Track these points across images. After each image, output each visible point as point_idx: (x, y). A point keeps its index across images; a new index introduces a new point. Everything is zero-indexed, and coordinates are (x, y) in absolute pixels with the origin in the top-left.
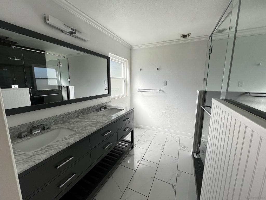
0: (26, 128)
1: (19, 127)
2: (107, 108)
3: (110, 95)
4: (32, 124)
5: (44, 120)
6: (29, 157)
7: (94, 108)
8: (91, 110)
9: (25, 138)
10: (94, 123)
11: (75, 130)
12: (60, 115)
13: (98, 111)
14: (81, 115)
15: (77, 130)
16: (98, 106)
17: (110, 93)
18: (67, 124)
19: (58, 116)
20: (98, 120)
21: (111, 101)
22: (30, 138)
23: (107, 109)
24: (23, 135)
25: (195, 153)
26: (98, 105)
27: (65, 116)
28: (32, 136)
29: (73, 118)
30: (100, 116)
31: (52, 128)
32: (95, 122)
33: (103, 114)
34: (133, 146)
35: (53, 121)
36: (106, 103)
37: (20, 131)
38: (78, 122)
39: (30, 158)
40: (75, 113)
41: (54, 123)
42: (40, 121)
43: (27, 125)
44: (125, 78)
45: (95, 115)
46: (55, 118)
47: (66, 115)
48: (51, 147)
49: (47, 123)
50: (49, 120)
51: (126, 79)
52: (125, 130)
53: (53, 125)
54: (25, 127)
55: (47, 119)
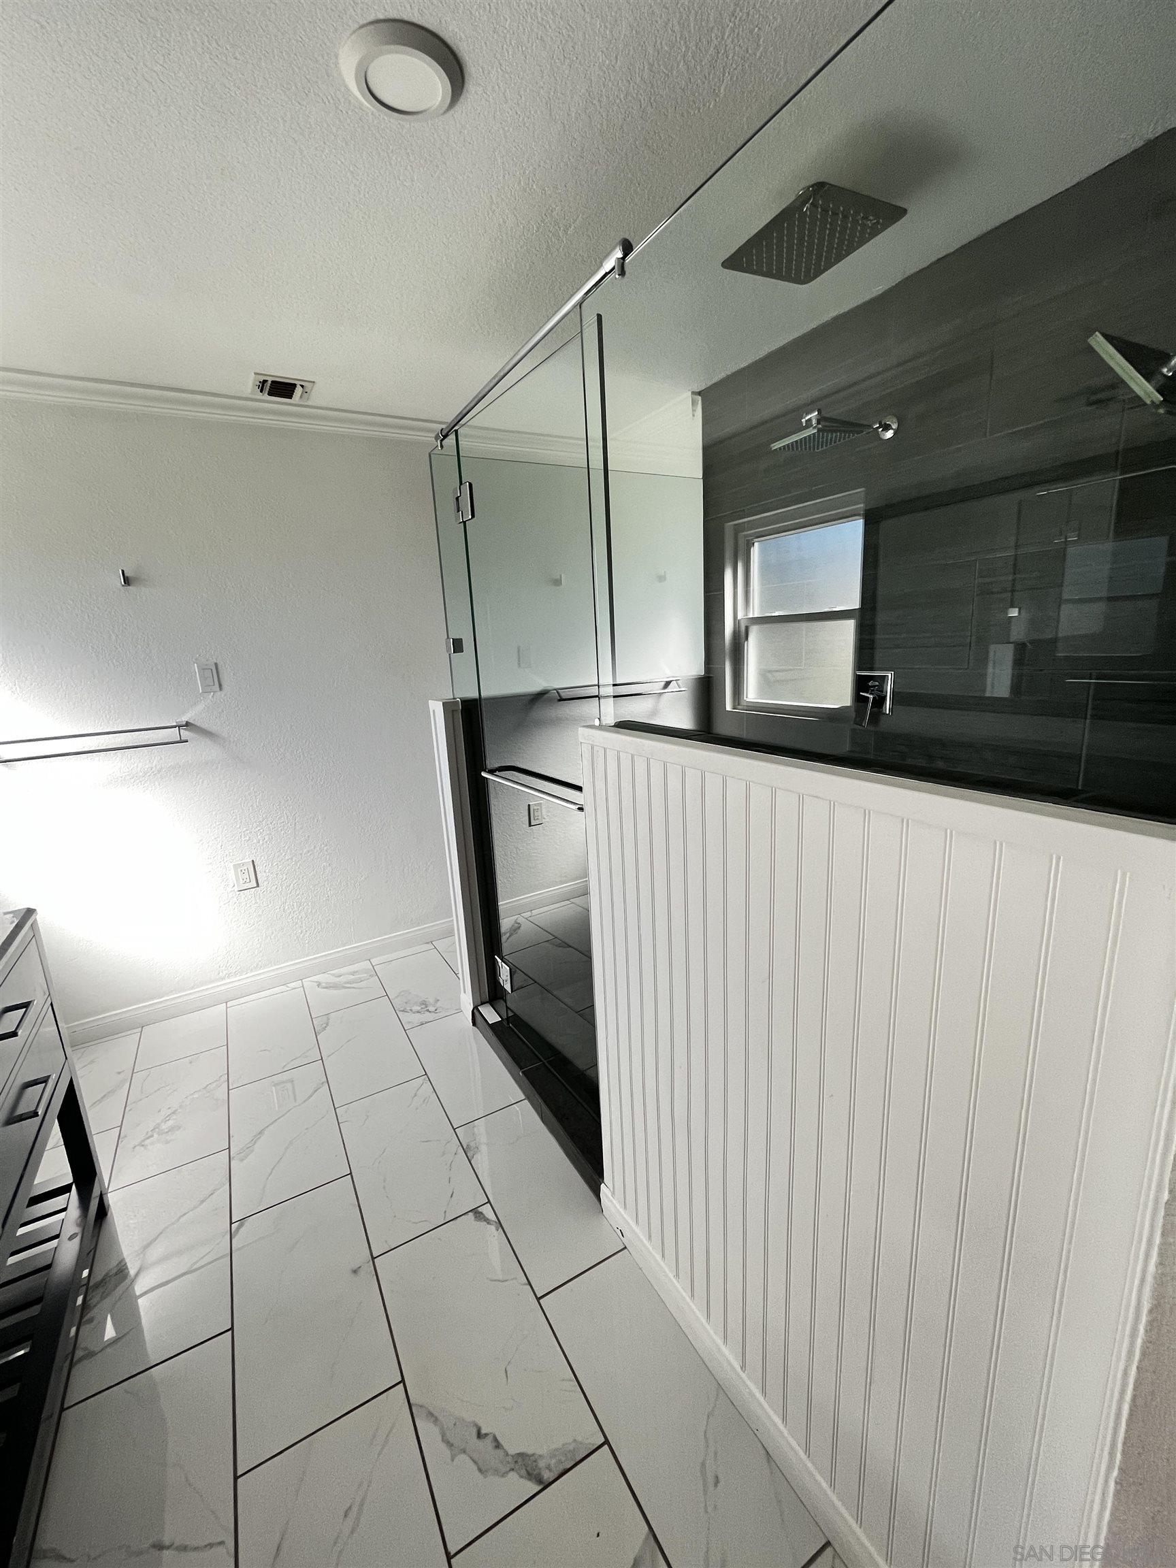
25: (482, 1003)
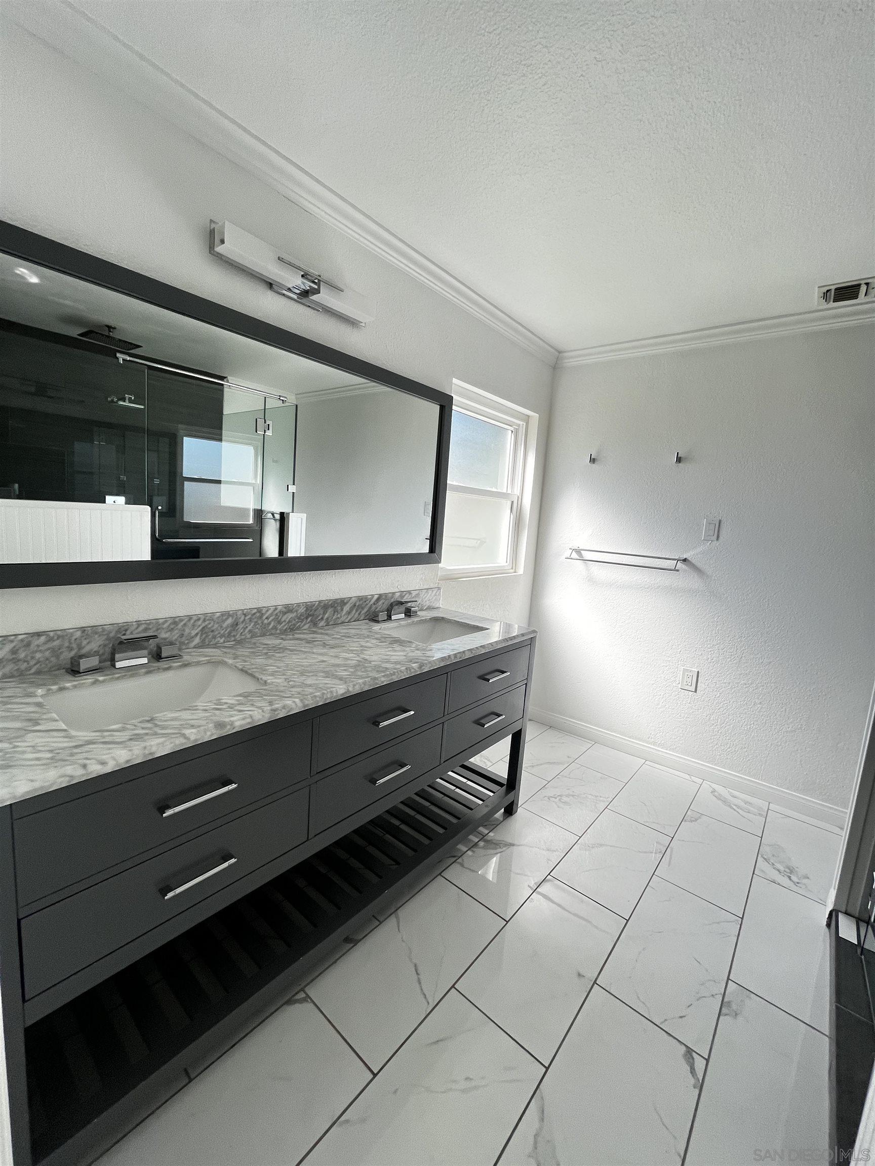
0: (101, 642)
1: (78, 634)
2: (418, 613)
3: (439, 562)
4: (123, 628)
5: (166, 621)
6: (74, 744)
7: (363, 608)
8: (349, 613)
9: (89, 679)
10: (345, 665)
11: (264, 678)
12: (226, 615)
13: (378, 622)
14: (306, 627)
15: (270, 679)
16: (378, 600)
17: (437, 551)
18: (242, 651)
19: (218, 614)
20: (367, 657)
21: (439, 588)
22: (103, 681)
23: (416, 619)
24: (84, 664)
25: (847, 913)
26: (380, 596)
27: (244, 620)
28: (114, 674)
29: (273, 632)
30: (377, 639)
31: (186, 658)
32: (349, 662)
33: (395, 634)
34: (513, 803)
35: (197, 634)
36: (414, 593)
37: (80, 647)
38: (284, 649)
39: (75, 751)
40: (285, 613)
41: (197, 640)
42: (149, 624)
43: (104, 630)
44: (517, 492)
45: (360, 636)
46: (204, 621)
47: (245, 615)
48: (156, 725)
49: (175, 635)
50: (182, 623)
51: (521, 498)
52: (479, 723)
53: (194, 647)
54: (96, 636)
55: (175, 622)
